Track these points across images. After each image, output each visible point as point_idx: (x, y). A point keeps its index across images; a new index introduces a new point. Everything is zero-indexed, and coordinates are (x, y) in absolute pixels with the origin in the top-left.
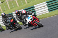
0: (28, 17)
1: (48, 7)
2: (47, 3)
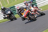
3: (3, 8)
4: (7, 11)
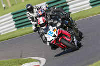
0: (48, 32)
1: (16, 21)
2: (13, 14)
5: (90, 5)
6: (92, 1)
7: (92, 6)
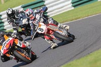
3: (10, 12)
4: (20, 20)
5: (72, 6)
6: (74, 1)
7: (74, 6)
